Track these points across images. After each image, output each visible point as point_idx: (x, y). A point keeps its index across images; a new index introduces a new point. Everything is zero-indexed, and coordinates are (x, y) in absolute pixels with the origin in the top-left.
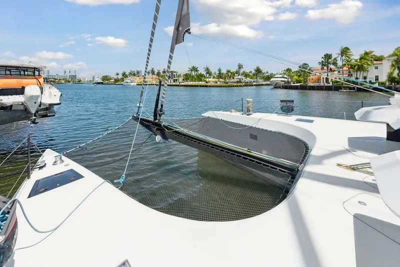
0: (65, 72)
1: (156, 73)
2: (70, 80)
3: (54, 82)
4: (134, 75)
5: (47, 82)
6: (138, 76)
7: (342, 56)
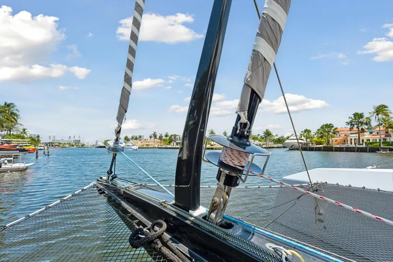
0: (70, 137)
1: (158, 137)
2: (74, 144)
3: (59, 146)
4: (136, 139)
5: (52, 146)
6: (140, 140)
7: (378, 115)
